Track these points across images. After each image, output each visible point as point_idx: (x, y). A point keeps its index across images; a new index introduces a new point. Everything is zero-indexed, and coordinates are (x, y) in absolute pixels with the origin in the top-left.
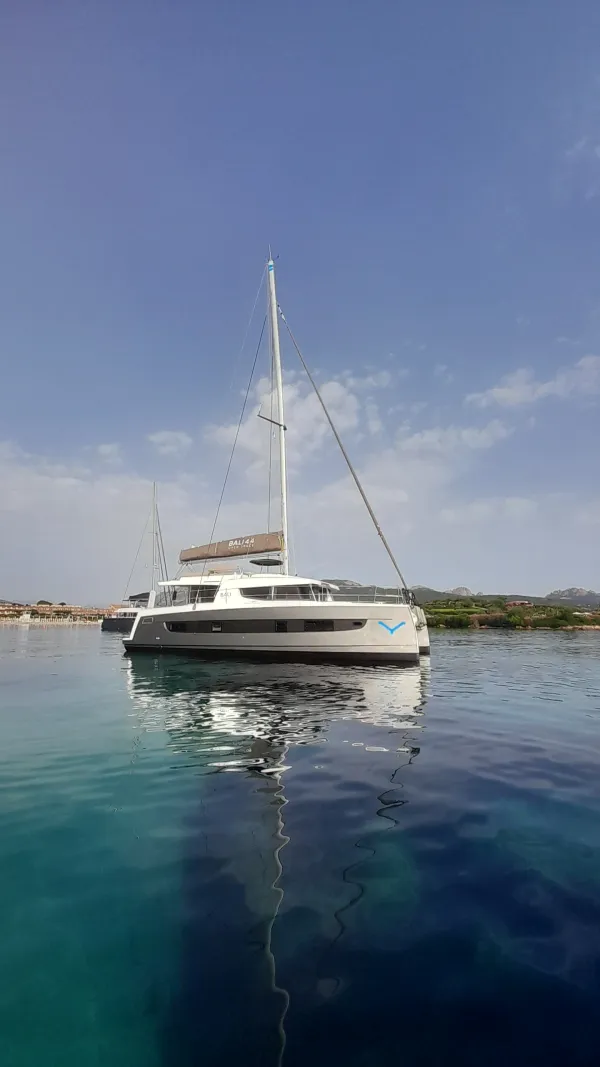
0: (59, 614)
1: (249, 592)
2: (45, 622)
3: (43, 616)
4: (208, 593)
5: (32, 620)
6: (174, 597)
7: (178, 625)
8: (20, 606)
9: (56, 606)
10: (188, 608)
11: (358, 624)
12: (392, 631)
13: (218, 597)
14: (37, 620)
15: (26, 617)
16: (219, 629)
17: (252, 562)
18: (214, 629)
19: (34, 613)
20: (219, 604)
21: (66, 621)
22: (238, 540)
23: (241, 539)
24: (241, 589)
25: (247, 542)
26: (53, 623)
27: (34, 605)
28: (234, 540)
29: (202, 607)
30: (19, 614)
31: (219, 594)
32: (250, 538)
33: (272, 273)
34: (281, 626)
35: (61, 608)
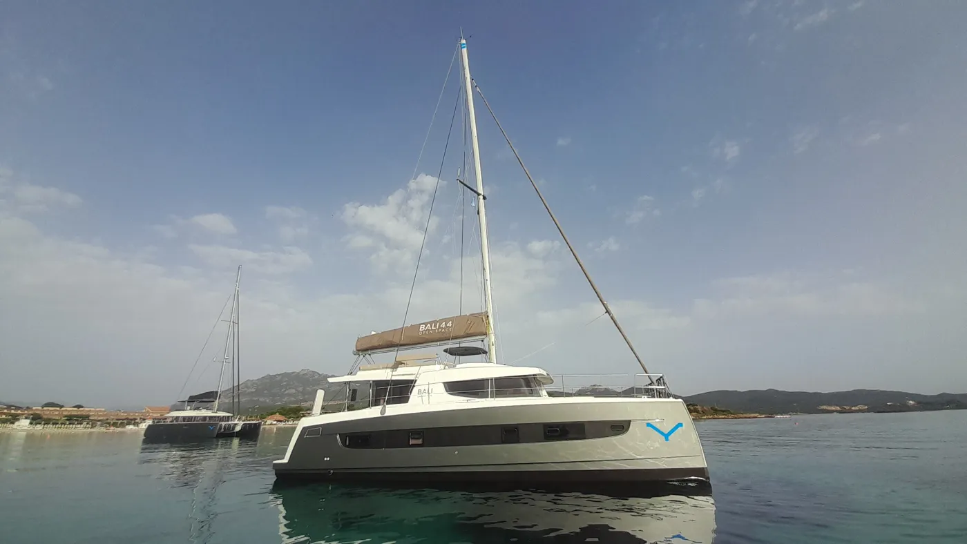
0: (71, 419)
1: (455, 388)
2: (50, 429)
3: (48, 421)
4: (401, 391)
5: (31, 427)
6: (353, 398)
7: (359, 437)
8: (18, 408)
9: (69, 410)
10: (373, 412)
11: (620, 427)
12: (667, 436)
13: (414, 396)
14: (39, 427)
15: (24, 423)
16: (420, 442)
17: (446, 351)
18: (412, 442)
19: (36, 419)
20: (416, 405)
21: (80, 429)
22: (431, 323)
23: (435, 322)
24: (444, 383)
25: (443, 325)
26: (60, 430)
27: (37, 409)
28: (426, 324)
29: (394, 410)
30: (14, 419)
31: (415, 390)
32: (446, 320)
33: (465, 51)
34: (511, 432)
35: (75, 411)
